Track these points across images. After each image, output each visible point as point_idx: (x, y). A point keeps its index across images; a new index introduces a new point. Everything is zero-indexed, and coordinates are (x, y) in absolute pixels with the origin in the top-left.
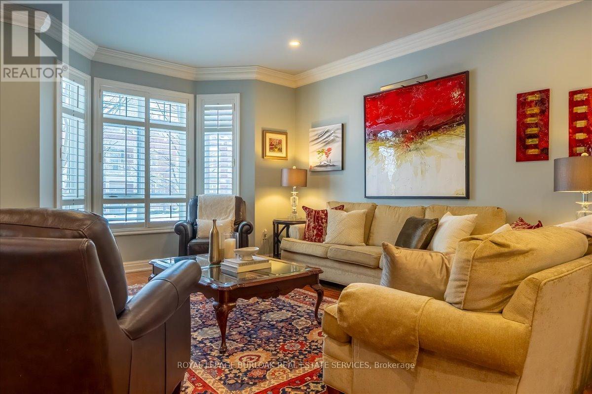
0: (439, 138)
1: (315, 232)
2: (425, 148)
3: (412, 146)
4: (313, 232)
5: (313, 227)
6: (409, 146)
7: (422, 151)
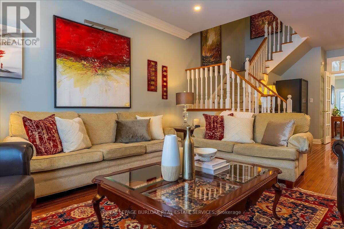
0: (117, 71)
1: (52, 144)
2: (108, 75)
3: (99, 72)
4: (50, 144)
5: (48, 139)
6: (97, 71)
7: (106, 77)
